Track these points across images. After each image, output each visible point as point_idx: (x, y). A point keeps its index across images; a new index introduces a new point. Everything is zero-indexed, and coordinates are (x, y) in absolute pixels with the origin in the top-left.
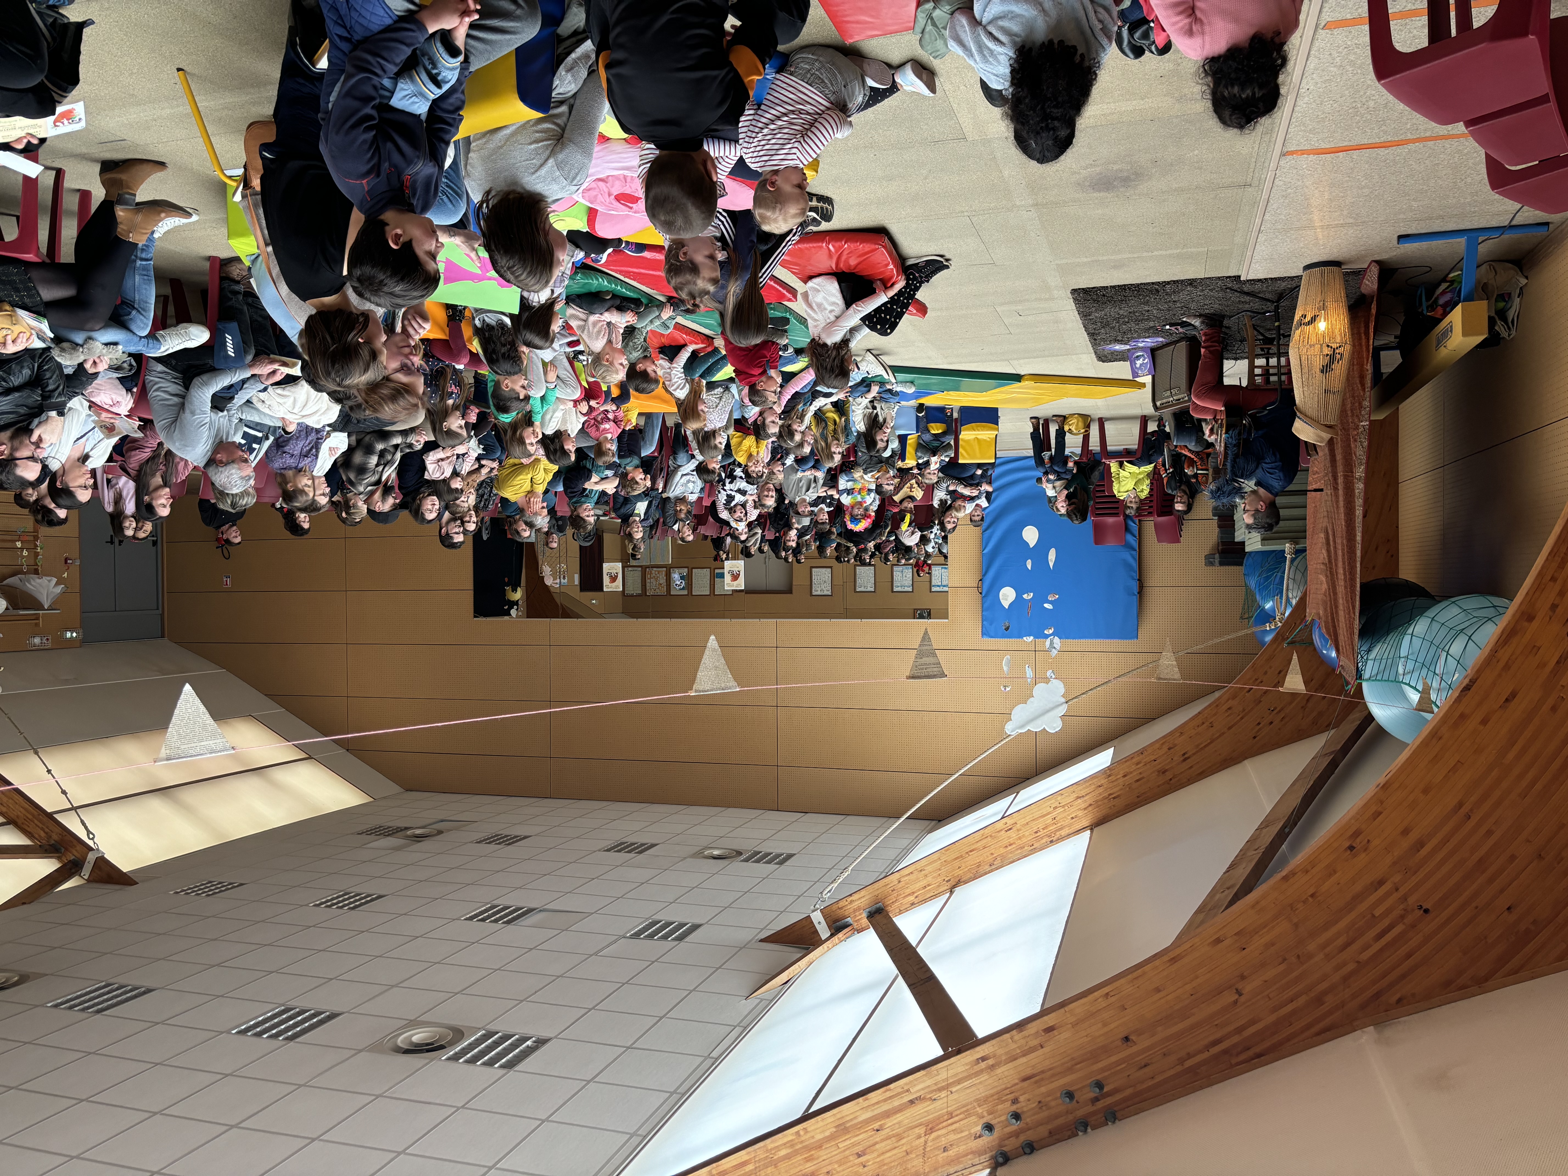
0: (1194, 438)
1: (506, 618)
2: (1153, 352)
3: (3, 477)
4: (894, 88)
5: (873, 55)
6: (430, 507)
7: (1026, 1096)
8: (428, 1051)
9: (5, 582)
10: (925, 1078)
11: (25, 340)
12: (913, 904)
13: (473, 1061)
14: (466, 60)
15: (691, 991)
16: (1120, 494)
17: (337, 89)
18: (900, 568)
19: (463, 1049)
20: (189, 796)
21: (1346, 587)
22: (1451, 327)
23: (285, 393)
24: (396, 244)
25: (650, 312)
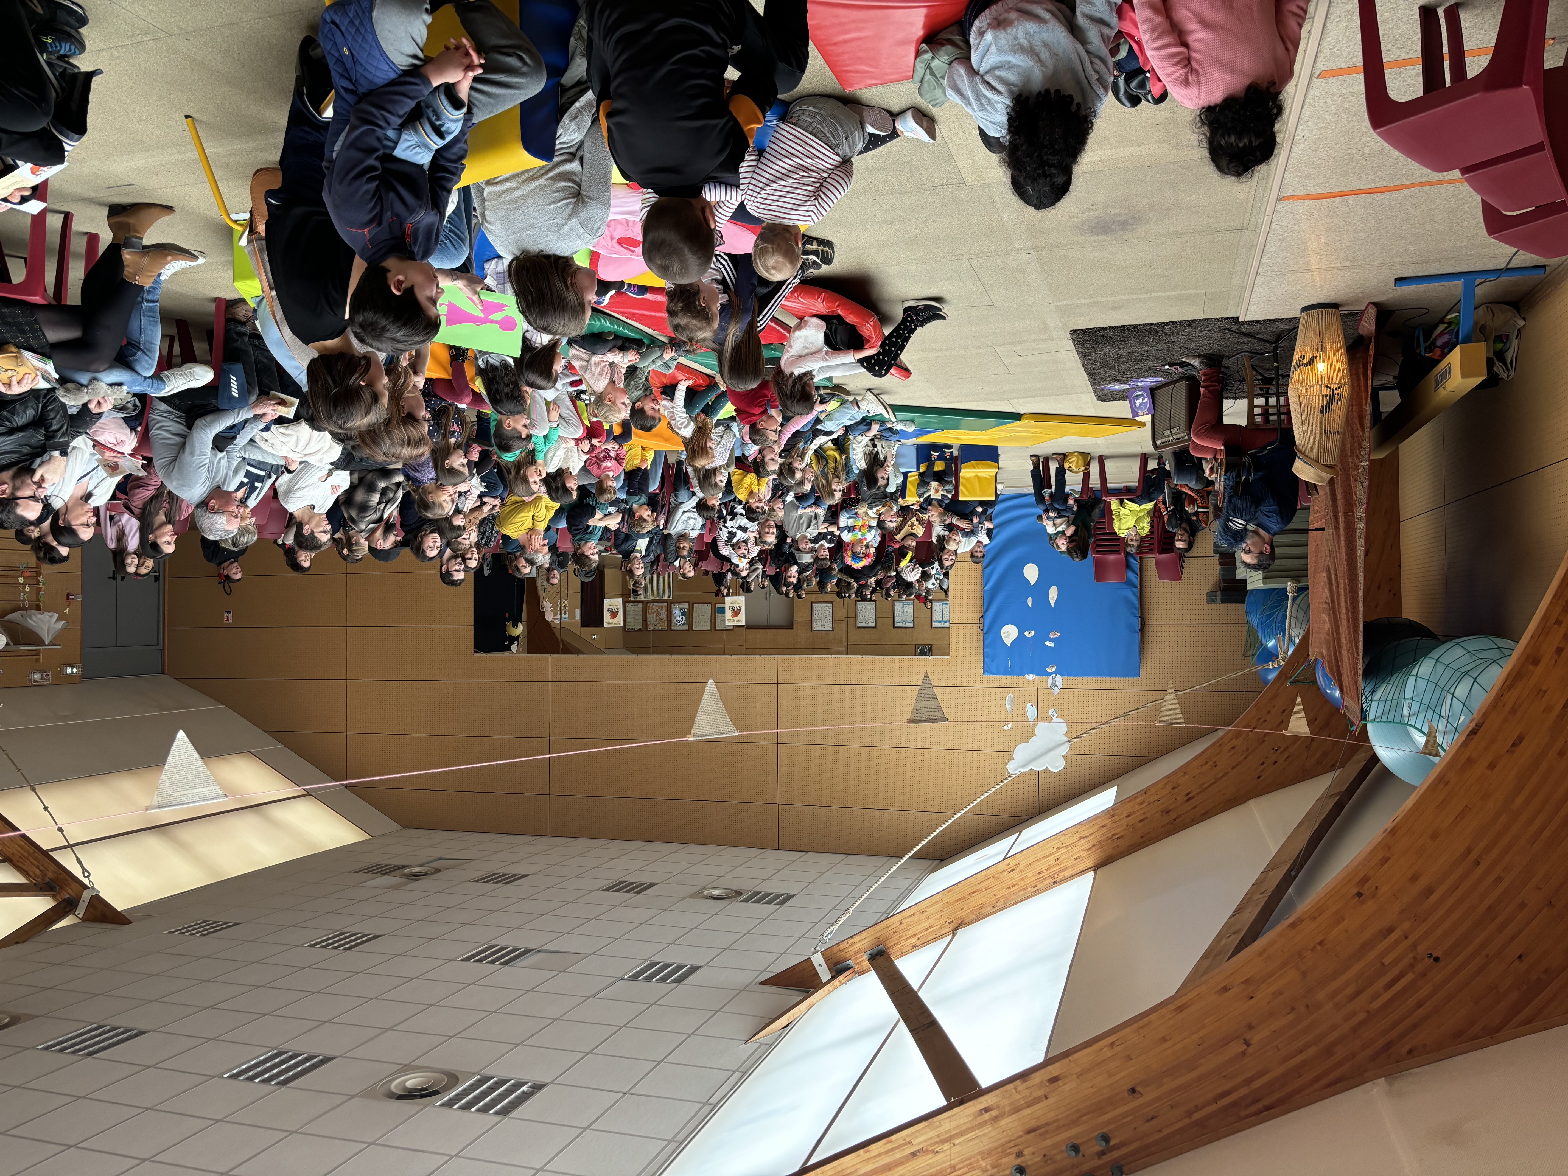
0: (1194, 477)
1: (507, 653)
2: (1153, 391)
3: (3, 516)
4: (894, 134)
5: (873, 103)
6: (431, 544)
7: (1031, 1149)
8: (422, 1096)
9: (7, 618)
10: (927, 1130)
11: (30, 381)
12: (915, 946)
13: (467, 1107)
14: (469, 112)
15: (690, 1035)
16: (1121, 532)
17: (342, 138)
18: (901, 604)
19: (457, 1095)
20: (186, 833)
21: (1349, 627)
22: (1450, 368)
23: (288, 432)
24: (399, 290)
25: (652, 353)
